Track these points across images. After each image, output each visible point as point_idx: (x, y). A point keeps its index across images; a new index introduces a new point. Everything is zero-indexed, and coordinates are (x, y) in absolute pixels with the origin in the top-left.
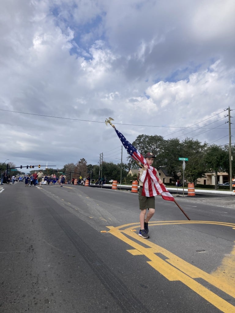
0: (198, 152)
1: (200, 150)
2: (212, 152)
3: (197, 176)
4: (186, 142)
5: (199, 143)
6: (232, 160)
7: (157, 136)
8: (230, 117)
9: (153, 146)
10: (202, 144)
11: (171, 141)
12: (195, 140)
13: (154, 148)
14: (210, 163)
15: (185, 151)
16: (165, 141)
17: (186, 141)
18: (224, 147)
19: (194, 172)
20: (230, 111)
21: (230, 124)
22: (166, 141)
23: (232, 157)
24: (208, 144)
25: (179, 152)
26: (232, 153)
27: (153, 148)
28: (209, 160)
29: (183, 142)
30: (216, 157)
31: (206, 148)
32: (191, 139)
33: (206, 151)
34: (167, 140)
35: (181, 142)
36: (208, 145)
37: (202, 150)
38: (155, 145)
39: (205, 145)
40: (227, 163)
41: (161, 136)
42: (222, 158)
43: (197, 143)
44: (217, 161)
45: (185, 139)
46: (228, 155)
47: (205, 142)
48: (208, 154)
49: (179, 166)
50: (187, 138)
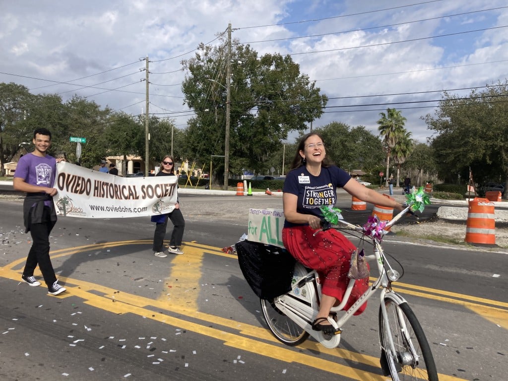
0: (94, 122)
1: (99, 118)
2: (119, 124)
3: (94, 162)
4: (73, 103)
5: (97, 107)
6: (149, 139)
7: (16, 85)
8: (148, 72)
9: (7, 104)
10: (102, 108)
11: (45, 98)
12: (89, 100)
14: (116, 142)
15: (72, 119)
16: (31, 96)
17: (73, 101)
18: (137, 118)
19: (88, 156)
20: (148, 62)
21: (148, 83)
22: (33, 96)
23: (149, 134)
24: (111, 110)
25: (61, 120)
26: (150, 129)
27: (7, 108)
28: (114, 138)
29: (70, 103)
30: (125, 133)
31: (108, 117)
32: (83, 99)
33: (108, 121)
34: (36, 95)
35: (64, 102)
36: (111, 111)
37: (102, 119)
38: (11, 102)
39: (107, 111)
40: (142, 144)
41: (23, 86)
42: (134, 135)
43: (94, 106)
44: (127, 139)
45: (72, 98)
46: (143, 132)
47: (107, 106)
48: (113, 127)
49: (62, 144)
50: (76, 95)
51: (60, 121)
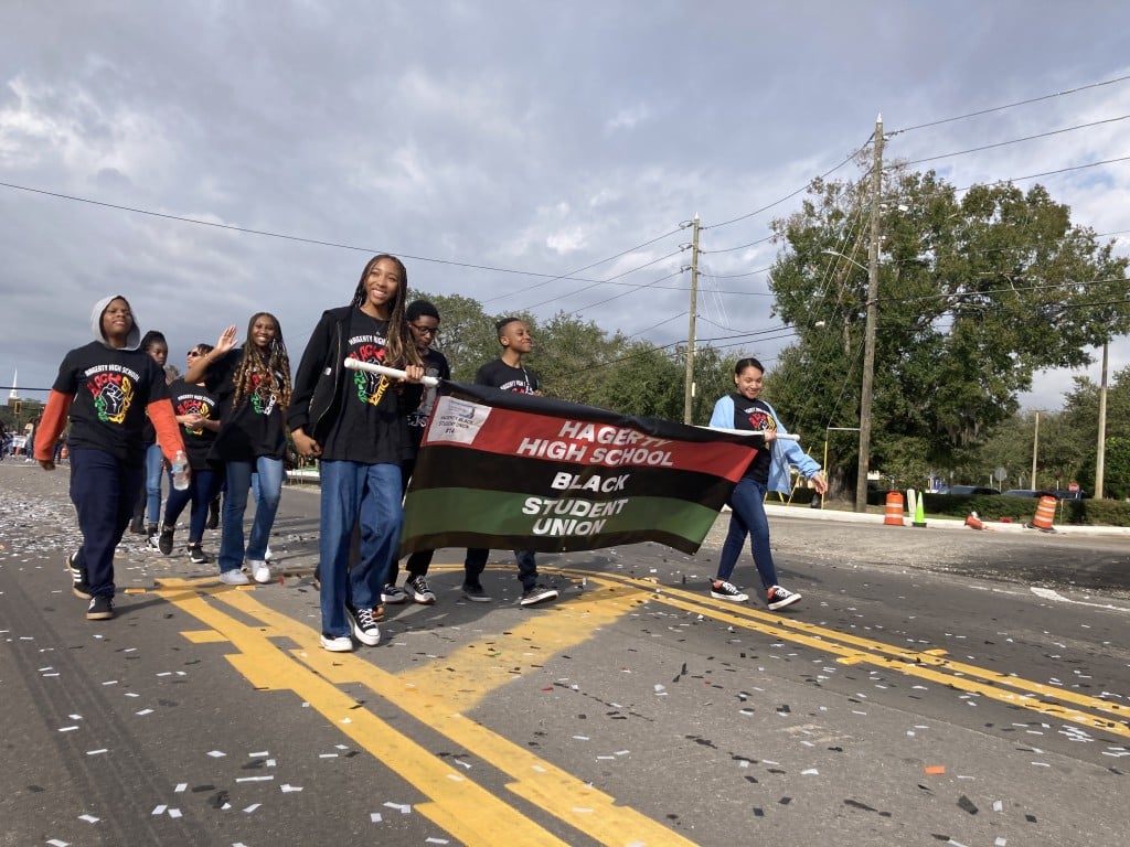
0: (592, 365)
1: (600, 357)
4: (555, 328)
5: (598, 334)
6: (693, 395)
7: (461, 299)
8: (698, 252)
10: (608, 338)
12: (585, 322)
13: (448, 343)
15: (550, 359)
16: (485, 318)
17: (555, 323)
18: (673, 349)
20: (698, 229)
22: (489, 318)
24: (625, 338)
25: (530, 361)
27: (444, 341)
28: (623, 393)
29: (548, 328)
31: (619, 353)
32: (573, 319)
33: (617, 362)
34: (494, 316)
35: (539, 327)
36: (626, 342)
37: (607, 358)
39: (619, 341)
41: (473, 302)
42: (663, 387)
43: (594, 333)
44: (647, 396)
45: (552, 317)
50: (562, 312)
51: (528, 364)
